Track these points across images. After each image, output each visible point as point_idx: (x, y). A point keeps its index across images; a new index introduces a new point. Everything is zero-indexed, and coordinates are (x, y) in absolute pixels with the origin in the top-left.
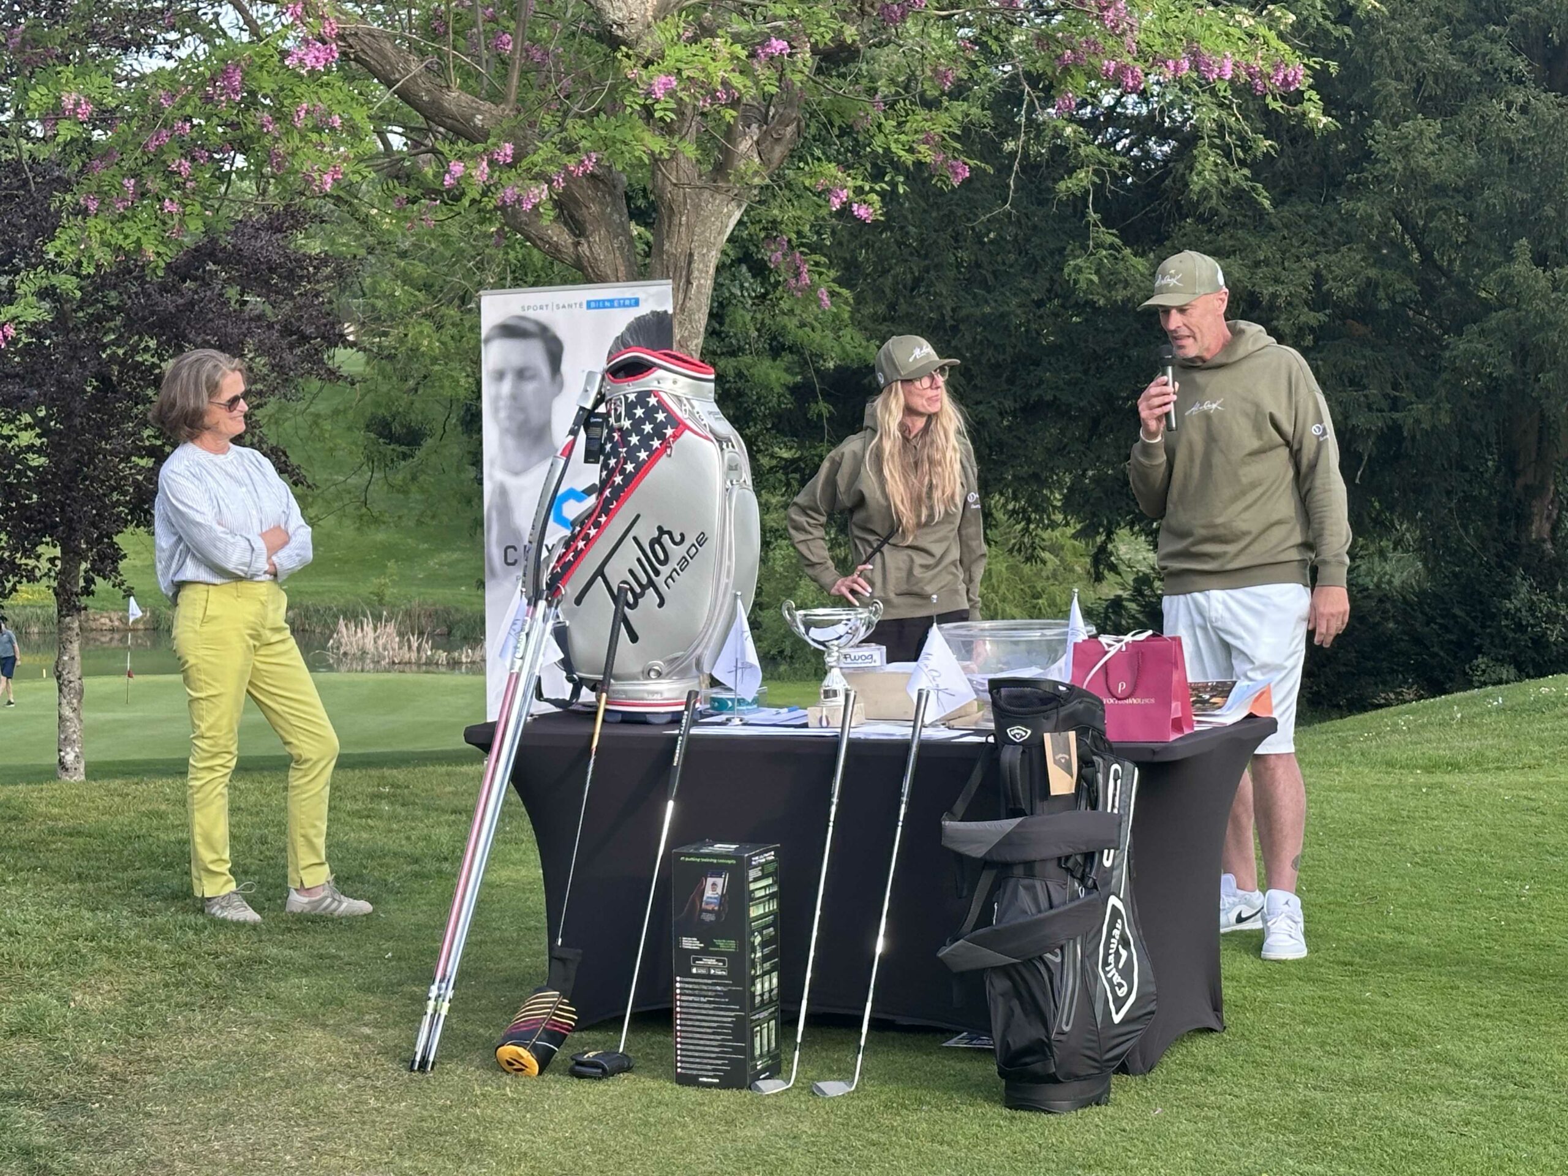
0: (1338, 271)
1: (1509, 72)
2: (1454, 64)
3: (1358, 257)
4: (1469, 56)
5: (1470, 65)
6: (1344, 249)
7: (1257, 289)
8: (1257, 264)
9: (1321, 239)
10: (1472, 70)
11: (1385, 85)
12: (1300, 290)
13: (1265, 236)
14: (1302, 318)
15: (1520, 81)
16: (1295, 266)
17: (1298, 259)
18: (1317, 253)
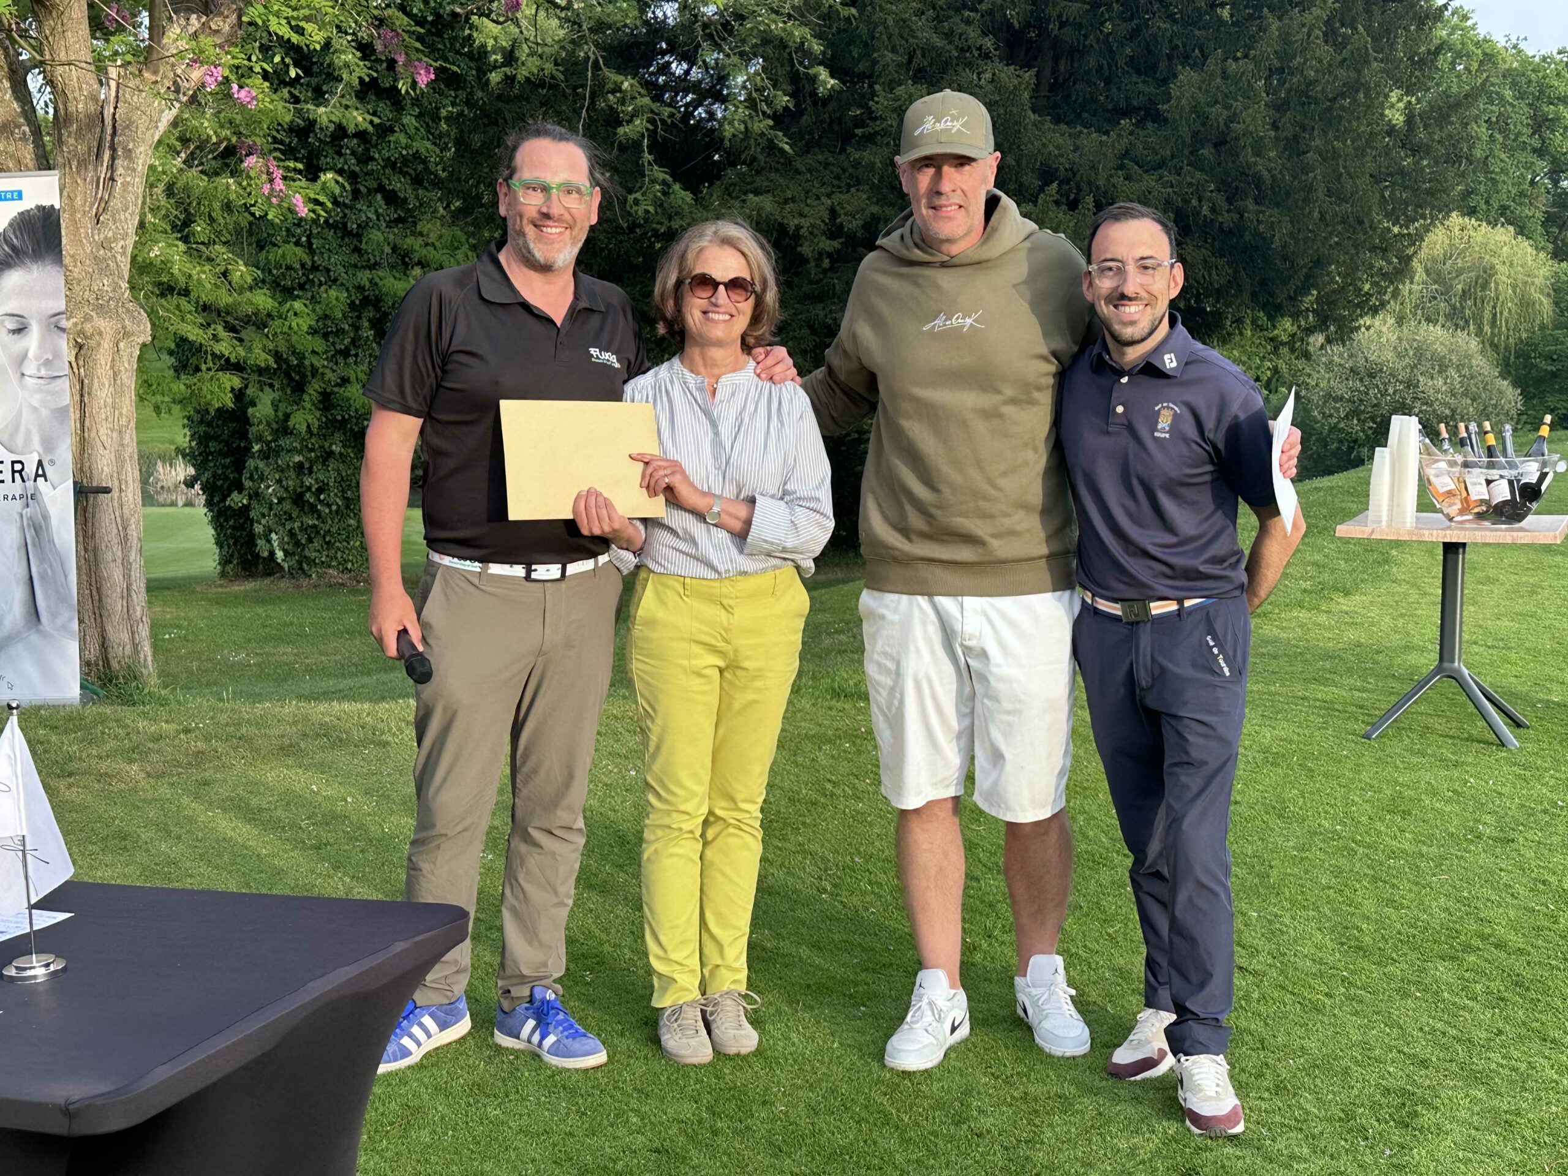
0: (849, 208)
1: (980, 48)
2: (938, 42)
3: (865, 196)
4: (949, 35)
5: (950, 43)
6: (853, 190)
7: (786, 221)
8: (786, 202)
9: (835, 182)
10: (951, 47)
11: (883, 56)
12: (818, 222)
13: (792, 179)
14: (821, 245)
15: (987, 56)
16: (815, 203)
17: (818, 198)
18: (833, 192)
